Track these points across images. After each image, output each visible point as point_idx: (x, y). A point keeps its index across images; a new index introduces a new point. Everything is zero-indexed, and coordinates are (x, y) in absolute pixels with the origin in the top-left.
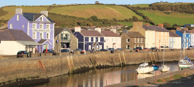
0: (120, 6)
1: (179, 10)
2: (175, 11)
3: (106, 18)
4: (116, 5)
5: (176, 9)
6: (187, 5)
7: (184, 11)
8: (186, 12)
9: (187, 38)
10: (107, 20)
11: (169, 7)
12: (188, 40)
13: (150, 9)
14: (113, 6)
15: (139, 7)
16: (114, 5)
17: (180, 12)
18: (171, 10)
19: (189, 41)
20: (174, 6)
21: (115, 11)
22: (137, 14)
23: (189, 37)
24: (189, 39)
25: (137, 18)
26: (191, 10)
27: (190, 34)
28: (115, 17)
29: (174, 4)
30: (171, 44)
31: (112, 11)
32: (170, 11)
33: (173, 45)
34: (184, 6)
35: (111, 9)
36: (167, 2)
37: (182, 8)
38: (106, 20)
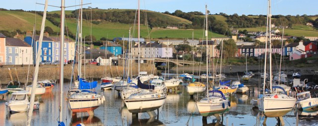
0: (29, 13)
1: (110, 19)
2: (105, 19)
3: (6, 29)
4: (23, 11)
5: (108, 18)
6: (122, 12)
7: (118, 19)
8: (120, 22)
9: (45, 49)
10: (7, 32)
11: (97, 15)
12: (48, 52)
13: (72, 17)
14: (19, 12)
15: (57, 15)
16: (21, 11)
17: (113, 21)
18: (101, 18)
19: (50, 54)
20: (105, 13)
21: (21, 19)
22: (53, 23)
23: (50, 47)
24: (50, 50)
25: (52, 30)
26: (127, 18)
27: (51, 43)
28: (19, 28)
29: (106, 10)
30: (11, 57)
31: (16, 19)
32: (99, 20)
33: (14, 60)
34: (118, 13)
35: (16, 16)
36: (97, 8)
37: (115, 17)
38: (5, 31)
